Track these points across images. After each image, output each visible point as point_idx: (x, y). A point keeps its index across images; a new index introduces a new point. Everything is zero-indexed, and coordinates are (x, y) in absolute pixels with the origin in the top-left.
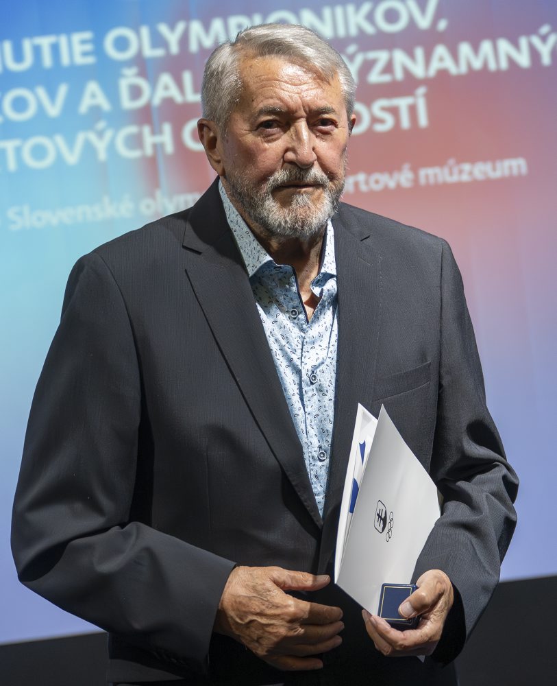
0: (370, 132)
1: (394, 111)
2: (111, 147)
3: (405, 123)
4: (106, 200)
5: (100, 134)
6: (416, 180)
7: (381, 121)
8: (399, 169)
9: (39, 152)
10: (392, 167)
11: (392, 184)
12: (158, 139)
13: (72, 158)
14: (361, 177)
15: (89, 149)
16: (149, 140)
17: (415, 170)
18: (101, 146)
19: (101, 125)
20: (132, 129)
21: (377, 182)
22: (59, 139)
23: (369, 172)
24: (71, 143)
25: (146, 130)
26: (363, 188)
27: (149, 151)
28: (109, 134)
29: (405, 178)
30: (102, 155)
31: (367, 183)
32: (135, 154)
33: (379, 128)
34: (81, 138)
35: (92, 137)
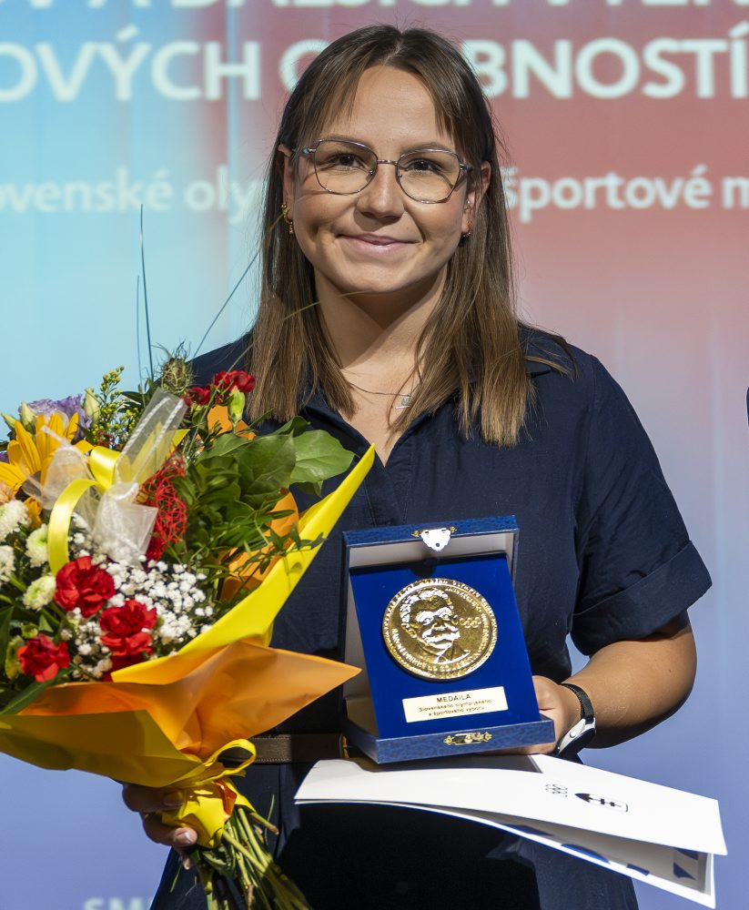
0: (636, 95)
1: (687, 63)
2: (143, 77)
3: (705, 88)
4: (122, 174)
5: (125, 50)
6: (716, 196)
7: (662, 80)
8: (687, 176)
10: (671, 170)
11: (669, 201)
12: (232, 70)
13: (65, 91)
14: (612, 181)
15: (100, 73)
16: (215, 70)
17: (715, 179)
18: (124, 73)
19: (128, 33)
20: (190, 47)
21: (641, 193)
22: (45, 50)
23: (627, 175)
24: (67, 64)
25: (213, 50)
26: (614, 202)
27: (213, 92)
28: (141, 50)
29: (695, 190)
30: (124, 91)
31: (621, 192)
32: (191, 93)
33: (653, 90)
34: (87, 51)
35: (108, 52)
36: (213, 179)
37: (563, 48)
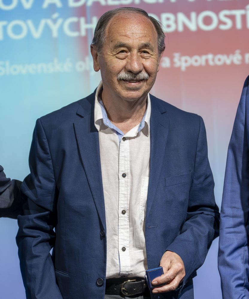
0: (217, 29)
1: (232, 18)
2: (61, 29)
3: (239, 25)
4: (56, 61)
5: (55, 21)
6: (243, 60)
7: (224, 23)
8: (233, 53)
9: (17, 30)
10: (229, 52)
11: (228, 62)
12: (89, 26)
13: (37, 35)
14: (210, 56)
15: (47, 29)
16: (84, 26)
17: (243, 54)
18: (55, 28)
19: (55, 16)
20: (74, 19)
21: (219, 60)
22: (30, 22)
23: (215, 53)
24: (37, 25)
25: (82, 20)
26: (211, 63)
27: (83, 33)
28: (60, 21)
29: (236, 58)
30: (55, 34)
31: (213, 60)
32: (75, 34)
33: (222, 27)
34: (43, 22)
35: (50, 22)
36: (84, 60)
37: (193, 15)
